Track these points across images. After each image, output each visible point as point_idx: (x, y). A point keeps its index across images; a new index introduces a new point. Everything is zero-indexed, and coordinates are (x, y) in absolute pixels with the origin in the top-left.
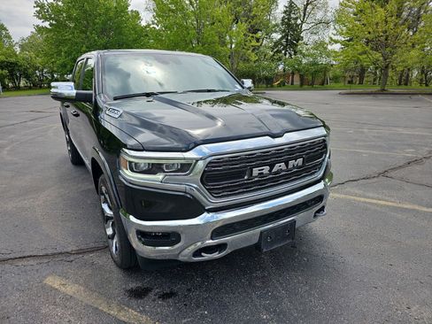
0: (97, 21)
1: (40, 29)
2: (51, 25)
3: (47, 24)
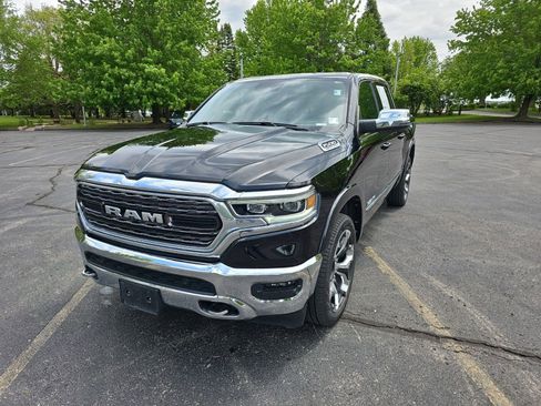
1: (455, 45)
2: (468, 38)
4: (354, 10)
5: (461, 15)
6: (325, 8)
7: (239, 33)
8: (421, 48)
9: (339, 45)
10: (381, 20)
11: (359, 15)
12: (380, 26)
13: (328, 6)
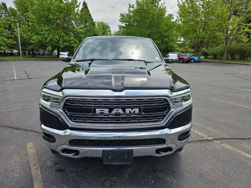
0: (147, 21)
1: (121, 27)
2: (125, 25)
3: (124, 25)
4: (78, 6)
5: (122, 15)
6: (63, 3)
7: (11, 9)
8: (105, 27)
9: (72, 21)
10: (90, 13)
11: (80, 9)
12: (90, 15)
13: (65, 2)
